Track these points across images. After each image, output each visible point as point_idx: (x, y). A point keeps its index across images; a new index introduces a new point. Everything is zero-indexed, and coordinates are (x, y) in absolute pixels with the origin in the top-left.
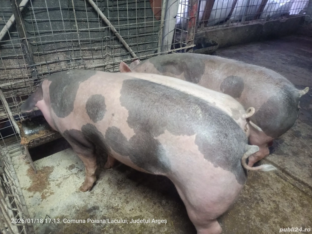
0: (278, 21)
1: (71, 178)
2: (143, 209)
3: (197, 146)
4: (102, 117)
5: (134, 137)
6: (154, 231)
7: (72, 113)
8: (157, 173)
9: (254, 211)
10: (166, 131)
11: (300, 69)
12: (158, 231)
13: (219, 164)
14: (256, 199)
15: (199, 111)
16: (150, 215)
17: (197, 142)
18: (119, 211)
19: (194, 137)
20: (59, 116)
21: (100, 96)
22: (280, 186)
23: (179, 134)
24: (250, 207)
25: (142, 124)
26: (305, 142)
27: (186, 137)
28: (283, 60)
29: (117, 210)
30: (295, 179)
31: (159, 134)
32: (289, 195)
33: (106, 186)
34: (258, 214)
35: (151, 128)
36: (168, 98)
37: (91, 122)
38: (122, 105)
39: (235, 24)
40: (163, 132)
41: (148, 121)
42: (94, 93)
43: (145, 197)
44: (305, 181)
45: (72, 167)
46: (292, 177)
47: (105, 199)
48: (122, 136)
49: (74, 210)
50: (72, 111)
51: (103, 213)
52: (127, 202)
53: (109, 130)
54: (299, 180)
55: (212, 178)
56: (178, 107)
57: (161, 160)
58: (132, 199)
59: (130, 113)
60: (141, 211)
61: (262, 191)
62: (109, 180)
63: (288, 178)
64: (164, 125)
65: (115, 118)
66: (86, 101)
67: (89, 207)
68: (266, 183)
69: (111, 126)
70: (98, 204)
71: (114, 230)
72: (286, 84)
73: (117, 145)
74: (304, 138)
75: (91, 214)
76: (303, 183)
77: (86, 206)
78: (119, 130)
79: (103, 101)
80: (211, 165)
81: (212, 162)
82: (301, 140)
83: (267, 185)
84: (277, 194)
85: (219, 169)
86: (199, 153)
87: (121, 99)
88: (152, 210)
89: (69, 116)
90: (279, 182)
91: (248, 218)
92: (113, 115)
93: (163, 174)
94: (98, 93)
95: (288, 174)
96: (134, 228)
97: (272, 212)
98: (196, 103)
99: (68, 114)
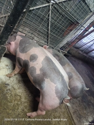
0: (91, 59)
1: (5, 69)
2: (23, 94)
3: (55, 88)
4: (34, 62)
5: (39, 74)
6: (22, 103)
7: (25, 54)
8: (38, 88)
9: (53, 114)
10: (49, 79)
11: (88, 78)
12: (24, 104)
13: (58, 96)
14: (56, 110)
15: (61, 79)
16: (24, 97)
17: (55, 87)
18: (15, 90)
19: (56, 85)
20: (20, 52)
21: (37, 56)
22: (64, 110)
23: (52, 82)
24: (53, 112)
25: (44, 73)
26: (77, 101)
27: (54, 84)
28: (86, 72)
29: (15, 89)
30: (69, 111)
31: (46, 78)
32: (65, 114)
33: (15, 79)
34: (54, 115)
35: (45, 75)
36: (55, 70)
37: (29, 61)
38: (42, 63)
39: (80, 51)
40: (48, 78)
41: (46, 73)
42: (36, 54)
43: (25, 90)
44: (71, 113)
45: (7, 66)
46: (69, 110)
47: (13, 83)
48: (35, 71)
49: (1, 81)
50: (25, 53)
51: (10, 88)
52: (19, 89)
53: (33, 67)
54: (70, 112)
55: (53, 99)
56: (56, 74)
57: (42, 85)
58: (21, 89)
59: (42, 67)
60: (22, 94)
61: (58, 109)
62: (17, 78)
63: (67, 109)
64: (50, 77)
65: (37, 65)
66: (32, 54)
67: (7, 83)
68: (61, 107)
69: (34, 66)
70: (10, 84)
71: (11, 95)
72: (84, 84)
73: (32, 72)
74: (78, 100)
75: (6, 86)
76: (70, 113)
77: (6, 82)
78: (36, 69)
79: (37, 58)
80: (55, 95)
81: (56, 95)
82: (77, 100)
83: (61, 108)
84: (62, 112)
85: (57, 98)
86: (54, 90)
87: (42, 61)
88: (25, 96)
89: (23, 54)
90: (64, 109)
91: (51, 115)
92: (37, 64)
93: (39, 89)
94: (37, 54)
95: (68, 108)
96: (17, 98)
97: (58, 117)
98: (61, 76)
99: (23, 53)
